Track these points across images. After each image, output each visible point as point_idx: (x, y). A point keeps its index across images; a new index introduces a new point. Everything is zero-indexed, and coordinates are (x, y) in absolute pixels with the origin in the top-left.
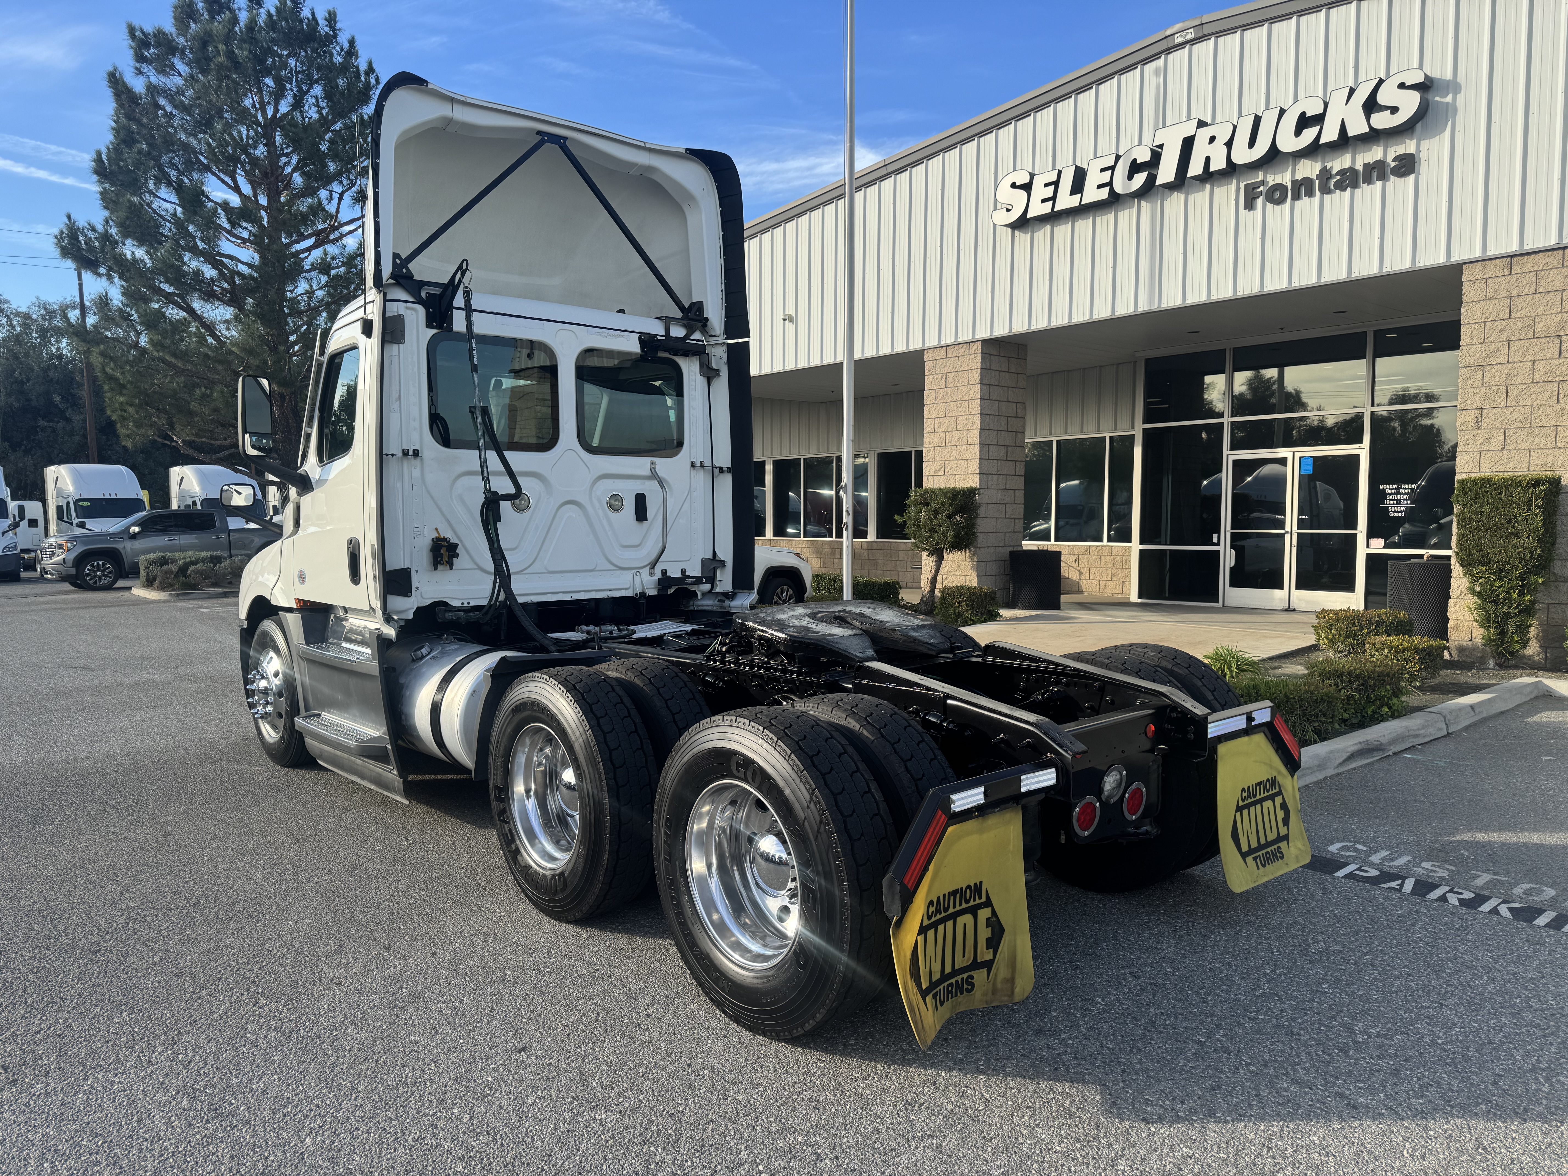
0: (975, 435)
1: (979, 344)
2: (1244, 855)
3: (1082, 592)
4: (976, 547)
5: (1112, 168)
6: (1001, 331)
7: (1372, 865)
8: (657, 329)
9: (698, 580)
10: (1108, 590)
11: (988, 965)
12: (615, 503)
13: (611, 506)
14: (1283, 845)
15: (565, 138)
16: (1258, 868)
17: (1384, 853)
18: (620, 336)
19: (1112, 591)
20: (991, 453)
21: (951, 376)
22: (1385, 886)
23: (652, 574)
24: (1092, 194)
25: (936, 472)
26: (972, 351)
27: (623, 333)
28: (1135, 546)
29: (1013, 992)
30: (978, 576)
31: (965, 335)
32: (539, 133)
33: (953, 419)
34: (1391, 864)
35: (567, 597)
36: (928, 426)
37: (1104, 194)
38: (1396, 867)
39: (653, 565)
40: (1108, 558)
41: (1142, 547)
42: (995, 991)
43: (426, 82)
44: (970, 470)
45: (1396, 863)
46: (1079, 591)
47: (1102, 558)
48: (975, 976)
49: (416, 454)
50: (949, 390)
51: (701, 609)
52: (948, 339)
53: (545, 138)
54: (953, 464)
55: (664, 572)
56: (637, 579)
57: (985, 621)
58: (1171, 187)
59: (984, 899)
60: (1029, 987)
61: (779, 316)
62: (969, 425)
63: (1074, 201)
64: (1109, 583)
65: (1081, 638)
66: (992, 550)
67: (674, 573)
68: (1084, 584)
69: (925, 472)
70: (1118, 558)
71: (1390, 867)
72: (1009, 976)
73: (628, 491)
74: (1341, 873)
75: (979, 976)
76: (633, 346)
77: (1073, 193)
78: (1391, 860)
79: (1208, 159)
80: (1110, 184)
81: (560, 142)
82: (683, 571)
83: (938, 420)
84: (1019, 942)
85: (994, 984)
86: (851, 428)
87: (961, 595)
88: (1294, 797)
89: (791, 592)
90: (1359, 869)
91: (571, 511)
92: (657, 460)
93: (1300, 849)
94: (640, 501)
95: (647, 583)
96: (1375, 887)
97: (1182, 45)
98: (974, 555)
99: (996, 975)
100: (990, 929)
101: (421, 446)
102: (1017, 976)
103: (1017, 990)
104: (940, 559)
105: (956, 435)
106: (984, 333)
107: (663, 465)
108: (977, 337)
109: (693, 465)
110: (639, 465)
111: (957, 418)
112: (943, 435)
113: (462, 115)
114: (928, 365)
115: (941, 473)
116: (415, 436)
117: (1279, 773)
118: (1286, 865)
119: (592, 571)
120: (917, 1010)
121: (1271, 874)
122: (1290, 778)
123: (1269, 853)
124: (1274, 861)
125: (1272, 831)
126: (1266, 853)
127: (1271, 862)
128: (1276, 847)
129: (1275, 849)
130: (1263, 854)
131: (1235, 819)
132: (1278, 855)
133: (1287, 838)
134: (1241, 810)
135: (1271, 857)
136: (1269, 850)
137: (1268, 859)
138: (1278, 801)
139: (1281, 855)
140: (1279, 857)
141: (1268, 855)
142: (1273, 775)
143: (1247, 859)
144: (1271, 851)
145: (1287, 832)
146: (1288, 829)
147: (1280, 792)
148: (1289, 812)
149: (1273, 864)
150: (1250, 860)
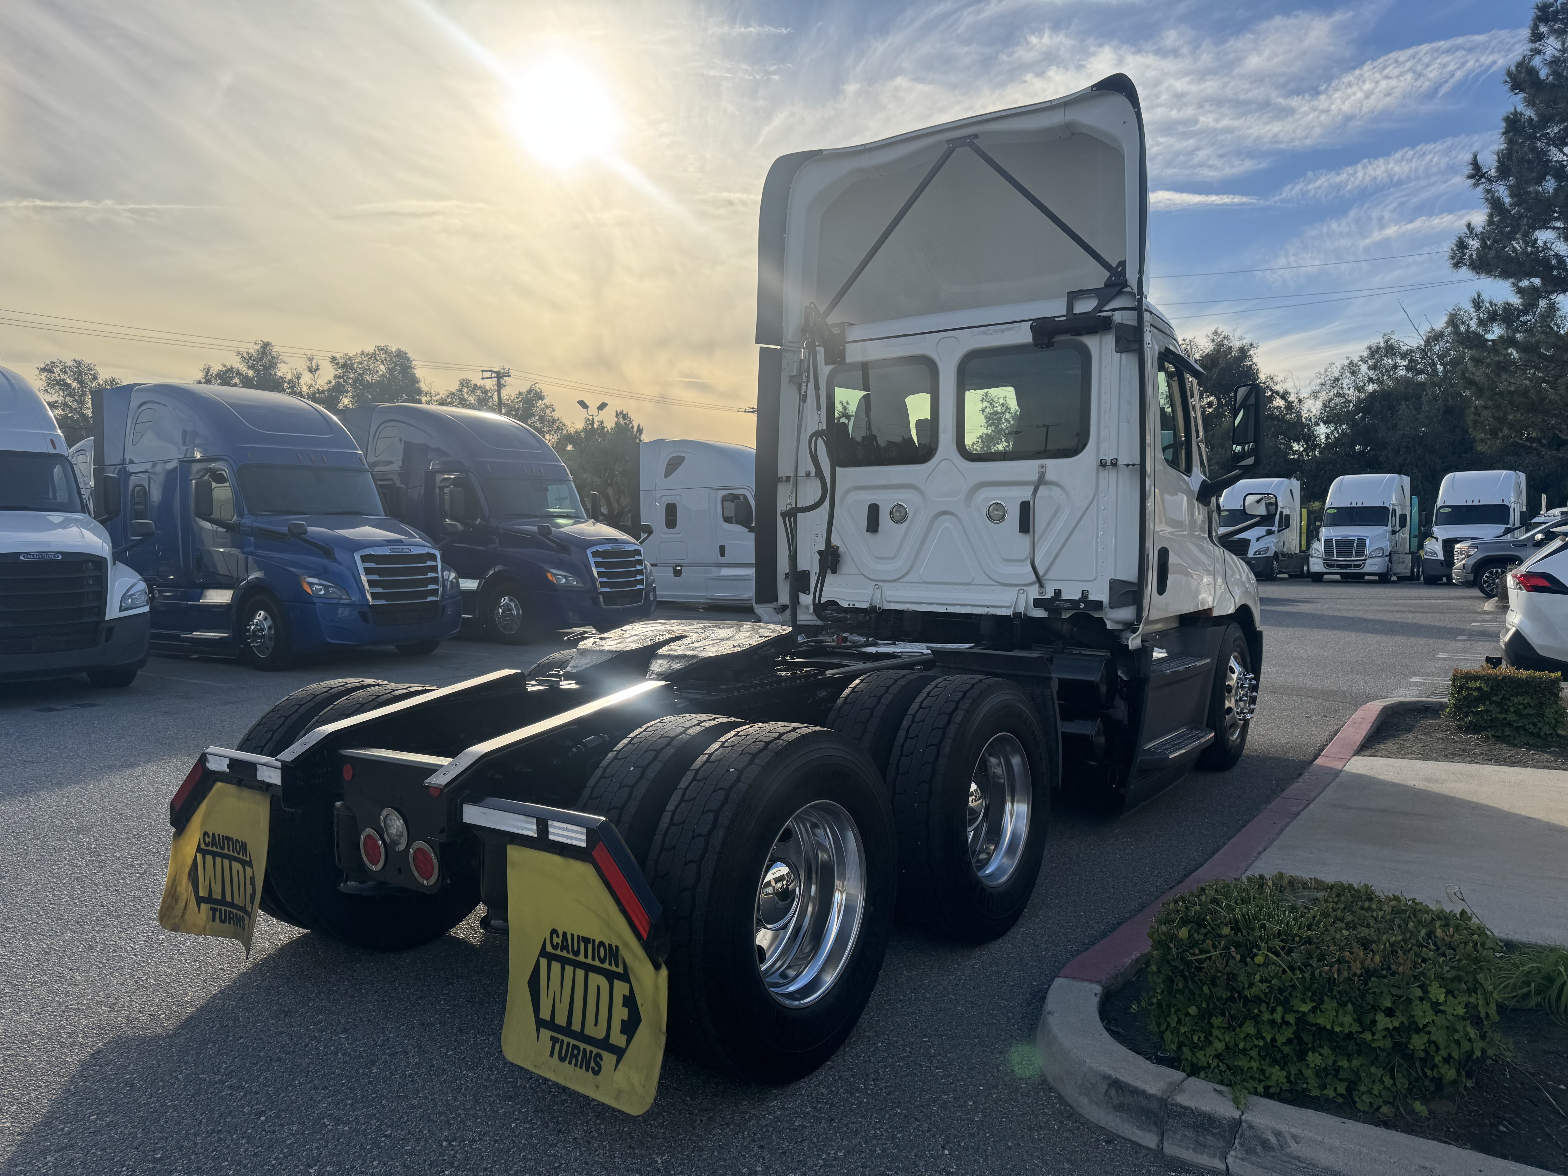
2: (540, 1023)
8: (1056, 309)
9: (1105, 606)
11: (249, 916)
12: (996, 514)
13: (989, 517)
14: (608, 1059)
15: (975, 135)
16: (552, 1055)
18: (1011, 329)
23: (1041, 593)
27: (1011, 325)
32: (951, 142)
35: (942, 609)
39: (1043, 583)
48: (245, 918)
53: (955, 144)
55: (1058, 593)
59: (248, 858)
67: (1071, 594)
73: (1012, 499)
75: (246, 921)
76: (1023, 336)
82: (1083, 594)
88: (656, 1005)
91: (946, 522)
92: (1050, 463)
93: (633, 1086)
94: (1025, 508)
100: (252, 887)
107: (1055, 467)
109: (1103, 464)
110: (1028, 469)
117: (626, 945)
118: (597, 1087)
119: (969, 584)
120: (183, 904)
121: (566, 1079)
122: (649, 966)
123: (578, 1048)
124: (581, 1067)
125: (596, 1024)
126: (575, 1047)
127: (576, 1065)
128: (595, 1050)
129: (591, 1052)
130: (568, 1043)
131: (538, 964)
132: (592, 1064)
133: (619, 1053)
134: (551, 958)
135: (580, 1058)
136: (582, 1046)
137: (573, 1055)
138: (621, 989)
139: (596, 1068)
140: (593, 1068)
141: (576, 1052)
142: (615, 942)
143: (542, 1030)
144: (585, 1050)
145: (623, 1046)
146: (628, 1042)
147: (625, 977)
148: (639, 1020)
149: (578, 1069)
150: (546, 1034)
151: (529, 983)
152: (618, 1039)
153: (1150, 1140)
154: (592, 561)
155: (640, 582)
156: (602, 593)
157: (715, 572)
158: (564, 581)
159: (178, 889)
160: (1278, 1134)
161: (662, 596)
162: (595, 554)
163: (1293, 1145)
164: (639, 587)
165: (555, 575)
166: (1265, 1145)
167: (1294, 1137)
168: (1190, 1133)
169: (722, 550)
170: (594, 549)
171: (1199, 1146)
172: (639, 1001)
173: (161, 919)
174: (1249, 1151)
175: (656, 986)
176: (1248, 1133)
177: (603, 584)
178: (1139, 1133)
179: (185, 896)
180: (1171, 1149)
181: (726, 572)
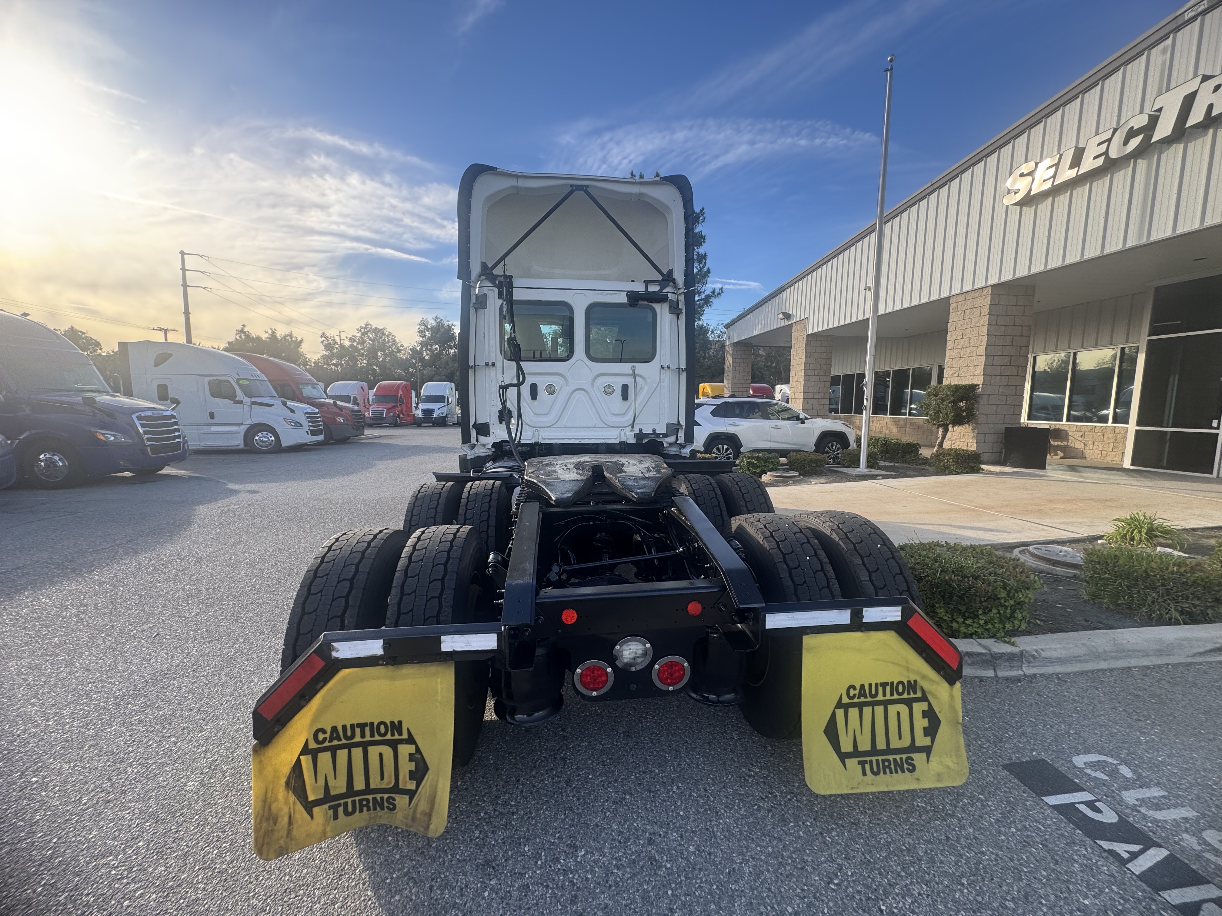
0: (982, 349)
1: (990, 288)
2: (843, 757)
3: (1086, 458)
4: (977, 423)
5: (1109, 140)
6: (1007, 276)
7: (1117, 804)
9: (665, 436)
10: (1109, 458)
11: (411, 794)
12: (608, 391)
13: (605, 392)
14: (919, 758)
15: (587, 187)
16: (864, 774)
17: (1156, 792)
18: (616, 294)
19: (1111, 458)
20: (995, 361)
21: (968, 311)
22: (1106, 845)
23: (632, 431)
24: (1088, 164)
25: (953, 374)
26: (984, 293)
28: (1132, 427)
29: (428, 827)
30: (977, 443)
31: (980, 284)
32: (571, 186)
33: (967, 339)
34: (1151, 813)
35: (577, 442)
36: (949, 345)
37: (1100, 161)
38: (1155, 821)
39: (633, 425)
40: (1110, 435)
41: (1138, 428)
42: (414, 819)
43: (497, 168)
44: (977, 372)
45: (1160, 815)
46: (1082, 456)
47: (1106, 435)
48: (396, 798)
49: (493, 365)
50: (966, 321)
51: (670, 453)
52: (967, 287)
53: (575, 188)
54: (965, 369)
55: (641, 430)
56: (623, 433)
57: (967, 473)
58: (1168, 141)
59: (405, 736)
60: (442, 830)
61: (863, 286)
62: (979, 343)
63: (1072, 174)
64: (1110, 453)
65: (1032, 492)
66: (992, 426)
67: (648, 430)
68: (1087, 452)
69: (945, 375)
70: (1120, 436)
71: (1144, 817)
72: (427, 811)
73: (617, 383)
74: (1053, 800)
75: (401, 801)
76: (623, 299)
77: (1071, 167)
78: (1158, 807)
79: (1211, 107)
80: (1106, 153)
81: (584, 189)
82: (654, 430)
83: (956, 341)
84: (440, 785)
85: (415, 812)
86: (873, 347)
87: (950, 454)
88: (952, 707)
89: (838, 446)
90: (1090, 805)
91: (578, 395)
92: (637, 365)
93: (948, 767)
94: (625, 388)
95: (629, 437)
96: (1088, 841)
97: (1193, 19)
98: (975, 429)
99: (417, 805)
100: (414, 763)
101: (496, 360)
102: (434, 814)
103: (432, 826)
104: (946, 430)
105: (969, 350)
106: (993, 280)
107: (640, 368)
108: (989, 284)
109: (662, 367)
110: (626, 367)
111: (970, 338)
112: (959, 350)
113: (522, 183)
114: (953, 306)
115: (956, 375)
116: (493, 355)
117: (924, 677)
118: (918, 779)
119: (593, 427)
120: (286, 819)
121: (887, 786)
122: (946, 685)
123: (888, 761)
124: (897, 772)
125: (900, 738)
126: (883, 761)
127: (891, 773)
128: (904, 756)
129: (901, 759)
130: (877, 761)
131: (833, 715)
132: (906, 766)
133: (927, 750)
134: (846, 707)
135: (892, 766)
136: (891, 758)
137: (885, 768)
138: (919, 708)
139: (911, 768)
140: (908, 769)
141: (887, 764)
142: (912, 678)
143: (847, 761)
144: (895, 760)
145: (929, 744)
146: (933, 741)
147: (924, 698)
148: (939, 722)
149: (894, 775)
150: (852, 763)
151: (824, 732)
152: (922, 741)
153: (990, 673)
154: (138, 423)
155: (178, 437)
156: (149, 446)
157: (206, 429)
158: (112, 438)
159: (274, 806)
160: (1036, 651)
161: (192, 446)
162: (139, 418)
163: (1042, 653)
164: (177, 440)
165: (103, 434)
166: (1034, 657)
167: (1042, 650)
168: (1007, 664)
169: (212, 416)
170: (137, 414)
171: (1012, 668)
172: (937, 710)
173: (260, 853)
174: (1029, 662)
175: (952, 697)
176: (1027, 655)
177: (149, 440)
178: (985, 672)
179: (286, 810)
180: (1001, 674)
181: (214, 429)
